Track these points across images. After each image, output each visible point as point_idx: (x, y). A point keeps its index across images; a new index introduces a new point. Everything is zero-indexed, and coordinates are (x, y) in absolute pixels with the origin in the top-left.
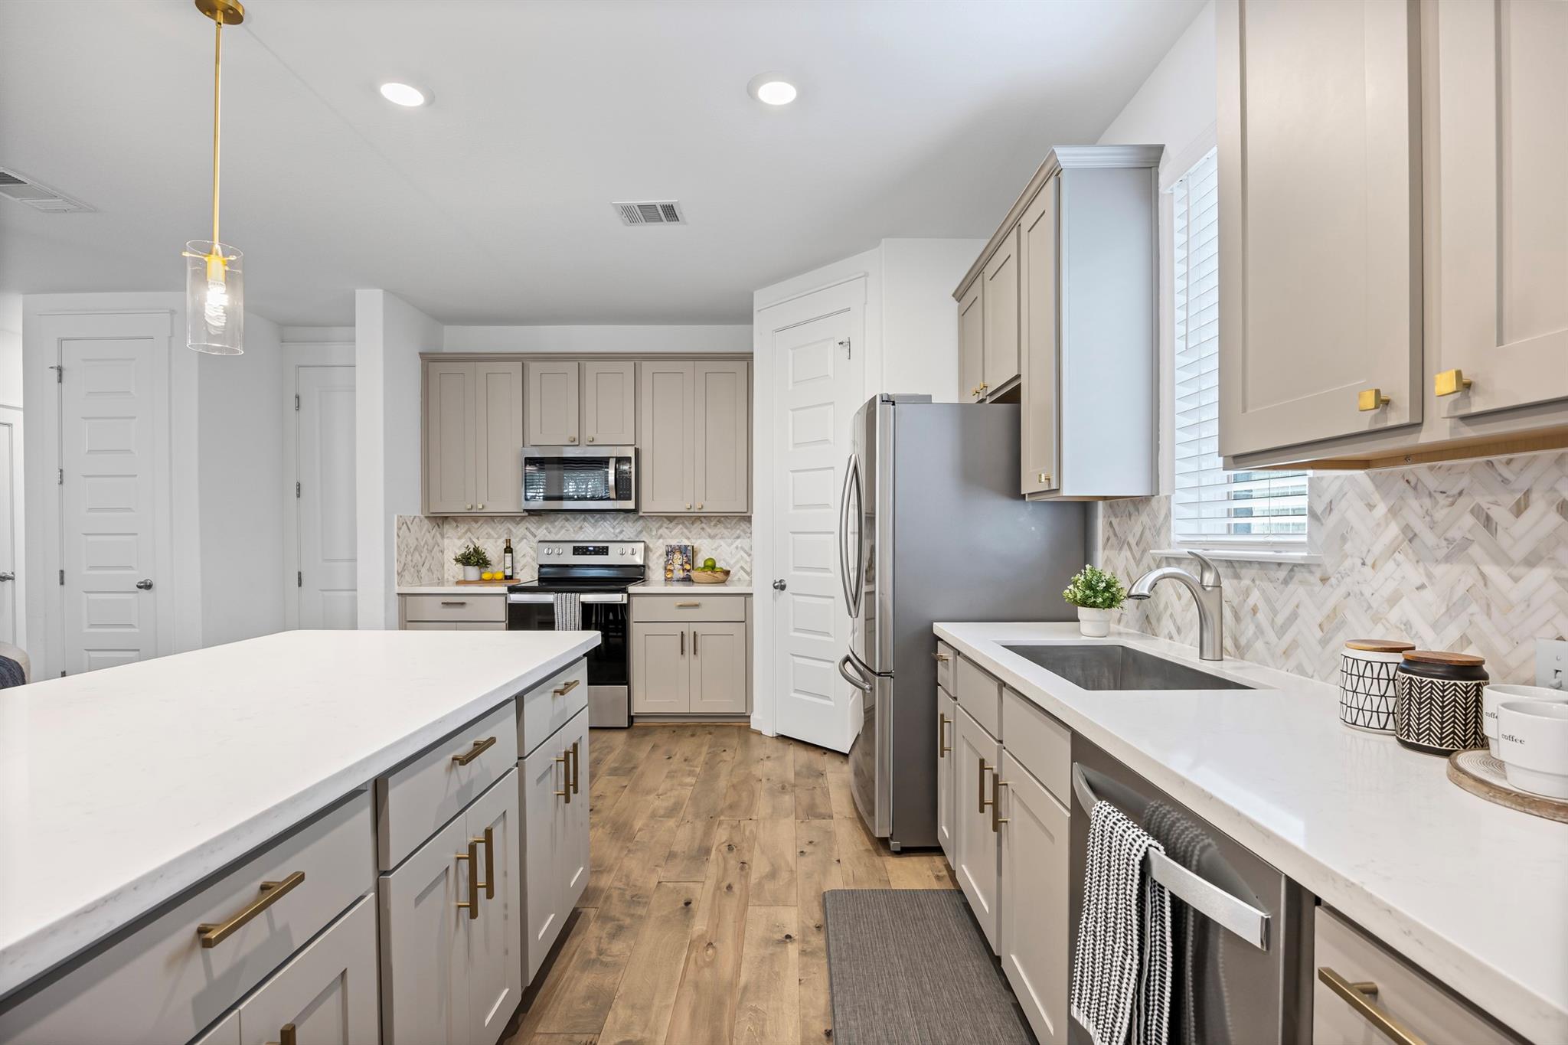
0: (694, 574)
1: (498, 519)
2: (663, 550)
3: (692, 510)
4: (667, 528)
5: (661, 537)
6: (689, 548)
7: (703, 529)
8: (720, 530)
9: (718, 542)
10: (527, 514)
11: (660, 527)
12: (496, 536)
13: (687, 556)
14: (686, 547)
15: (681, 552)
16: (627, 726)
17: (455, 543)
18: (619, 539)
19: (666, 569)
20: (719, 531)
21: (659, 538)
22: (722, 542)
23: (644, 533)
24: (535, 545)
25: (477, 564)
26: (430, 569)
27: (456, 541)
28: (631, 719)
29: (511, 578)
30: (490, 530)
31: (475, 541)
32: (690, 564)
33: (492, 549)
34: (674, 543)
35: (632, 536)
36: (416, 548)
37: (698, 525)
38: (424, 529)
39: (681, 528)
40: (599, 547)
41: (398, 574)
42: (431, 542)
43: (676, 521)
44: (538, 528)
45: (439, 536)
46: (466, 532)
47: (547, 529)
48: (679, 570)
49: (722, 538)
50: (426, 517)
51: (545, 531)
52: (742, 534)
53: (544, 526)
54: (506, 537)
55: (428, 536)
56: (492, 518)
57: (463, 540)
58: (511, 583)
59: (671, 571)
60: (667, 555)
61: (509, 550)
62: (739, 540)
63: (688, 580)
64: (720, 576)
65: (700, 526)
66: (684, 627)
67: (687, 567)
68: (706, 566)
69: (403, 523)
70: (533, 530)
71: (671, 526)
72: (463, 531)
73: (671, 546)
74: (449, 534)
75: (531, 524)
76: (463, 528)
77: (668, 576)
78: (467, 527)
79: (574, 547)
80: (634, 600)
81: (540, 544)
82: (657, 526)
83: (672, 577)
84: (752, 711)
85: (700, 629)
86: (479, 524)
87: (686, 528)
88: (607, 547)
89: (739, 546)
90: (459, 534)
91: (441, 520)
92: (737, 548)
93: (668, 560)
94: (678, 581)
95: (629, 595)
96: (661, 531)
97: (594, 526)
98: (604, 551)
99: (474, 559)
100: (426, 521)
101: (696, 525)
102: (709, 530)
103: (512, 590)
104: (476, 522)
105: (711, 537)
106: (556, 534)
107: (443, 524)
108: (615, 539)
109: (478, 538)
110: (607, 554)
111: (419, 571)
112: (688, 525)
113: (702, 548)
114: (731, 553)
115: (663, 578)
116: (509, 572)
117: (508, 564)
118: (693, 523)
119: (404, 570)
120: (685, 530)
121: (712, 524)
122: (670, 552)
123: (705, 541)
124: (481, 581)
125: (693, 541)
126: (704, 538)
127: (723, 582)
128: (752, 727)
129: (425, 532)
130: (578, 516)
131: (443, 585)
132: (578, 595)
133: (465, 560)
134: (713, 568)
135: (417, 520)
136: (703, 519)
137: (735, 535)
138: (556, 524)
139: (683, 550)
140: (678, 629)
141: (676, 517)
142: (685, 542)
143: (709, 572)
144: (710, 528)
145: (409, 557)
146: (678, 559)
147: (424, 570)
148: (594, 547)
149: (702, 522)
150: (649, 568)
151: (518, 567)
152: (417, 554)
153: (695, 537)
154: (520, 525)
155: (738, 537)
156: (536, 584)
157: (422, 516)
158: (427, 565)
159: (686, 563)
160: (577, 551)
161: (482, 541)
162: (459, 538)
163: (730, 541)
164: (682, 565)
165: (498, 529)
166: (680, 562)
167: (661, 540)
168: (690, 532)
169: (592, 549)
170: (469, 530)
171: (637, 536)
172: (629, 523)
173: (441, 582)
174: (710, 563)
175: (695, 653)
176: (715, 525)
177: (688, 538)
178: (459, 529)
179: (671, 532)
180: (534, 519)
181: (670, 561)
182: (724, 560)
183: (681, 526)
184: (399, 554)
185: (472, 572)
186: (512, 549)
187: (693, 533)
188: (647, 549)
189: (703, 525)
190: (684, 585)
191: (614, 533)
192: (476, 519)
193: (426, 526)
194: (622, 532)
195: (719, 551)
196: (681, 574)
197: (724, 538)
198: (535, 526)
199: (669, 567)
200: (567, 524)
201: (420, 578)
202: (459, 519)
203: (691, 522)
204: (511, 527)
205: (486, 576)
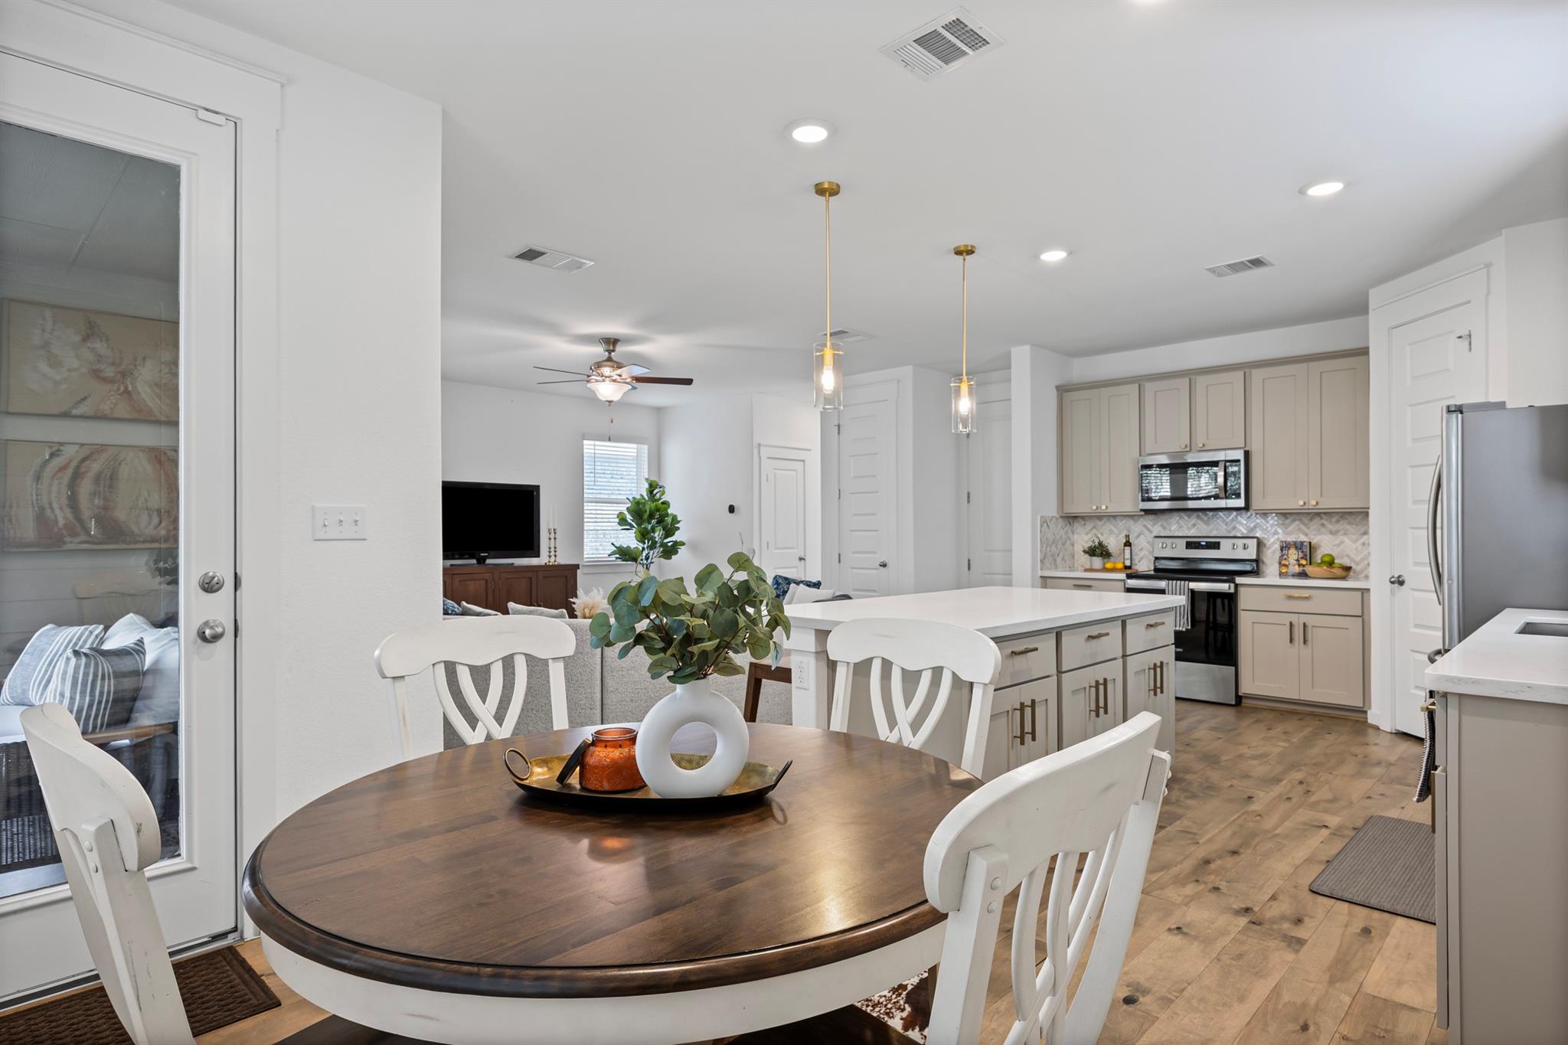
0: (1309, 569)
1: (1119, 517)
2: (1277, 546)
3: (1306, 507)
4: (1283, 524)
5: (1275, 532)
6: (1305, 544)
7: (1323, 525)
8: (1343, 525)
9: (1341, 537)
10: (1143, 513)
11: (1275, 524)
12: (1117, 532)
13: (1302, 552)
14: (1302, 543)
15: (1296, 548)
16: (1234, 703)
17: (1084, 538)
18: (1231, 535)
19: (1280, 563)
20: (1342, 527)
21: (1273, 534)
22: (1345, 539)
23: (1258, 529)
24: (1151, 540)
25: (1101, 555)
26: (1063, 559)
27: (1084, 536)
28: (1239, 699)
29: (1130, 568)
30: (1113, 528)
31: (1100, 536)
32: (1306, 559)
33: (1113, 543)
34: (1291, 539)
35: (1244, 532)
36: (1053, 542)
37: (1317, 522)
38: (1059, 527)
39: (1298, 525)
40: (1211, 542)
41: (1041, 561)
42: (1064, 536)
43: (1293, 518)
44: (1153, 526)
45: (1070, 532)
46: (1092, 529)
47: (1162, 526)
48: (1294, 565)
49: (1345, 534)
50: (1062, 517)
51: (1160, 528)
53: (1160, 524)
54: (1126, 533)
55: (1062, 532)
56: (1114, 517)
57: (1090, 536)
58: (1129, 571)
59: (1286, 566)
60: (1282, 550)
61: (1128, 544)
63: (1303, 575)
64: (1339, 572)
65: (1320, 522)
66: (1294, 618)
67: (1303, 562)
68: (1323, 562)
69: (1044, 522)
70: (1150, 527)
71: (1287, 522)
73: (1285, 542)
74: (1078, 531)
75: (1148, 521)
76: (1089, 525)
77: (1284, 571)
78: (1092, 525)
79: (1187, 542)
80: (1242, 590)
81: (1156, 539)
83: (1287, 571)
84: (1370, 708)
85: (1310, 620)
86: (1103, 522)
87: (1304, 524)
88: (1219, 543)
90: (1087, 530)
91: (1072, 519)
93: (1283, 556)
94: (1293, 575)
95: (1237, 586)
96: (1276, 527)
97: (1207, 523)
98: (1216, 546)
99: (1098, 551)
100: (1060, 520)
101: (1315, 522)
102: (1330, 527)
103: (1129, 576)
104: (1101, 521)
105: (1333, 533)
106: (1173, 530)
107: (1073, 522)
108: (1226, 535)
109: (1101, 534)
110: (1219, 549)
111: (1055, 560)
112: (1306, 522)
113: (1322, 544)
115: (1278, 572)
116: (1128, 563)
117: (1128, 555)
118: (1311, 520)
119: (1044, 558)
120: (1302, 527)
121: (1334, 520)
122: (1284, 547)
123: (1325, 537)
124: (1105, 570)
125: (1312, 537)
126: (1324, 534)
127: (1344, 578)
128: (1369, 721)
129: (1059, 529)
130: (1193, 515)
131: (1073, 571)
132: (1187, 582)
133: (1092, 552)
134: (1331, 564)
135: (1054, 519)
136: (1320, 515)
138: (1171, 521)
139: (1298, 546)
140: (1287, 619)
141: (1293, 514)
142: (1303, 538)
143: (1325, 568)
144: (1331, 524)
145: (1048, 548)
146: (1293, 555)
147: (1059, 559)
148: (1206, 542)
149: (1322, 519)
150: (1263, 562)
151: (1136, 559)
152: (1054, 547)
153: (1314, 532)
154: (1138, 523)
156: (1152, 573)
157: (1057, 516)
158: (1061, 555)
159: (1302, 558)
160: (1190, 545)
161: (1105, 536)
162: (1087, 534)
163: (1354, 537)
164: (1298, 560)
165: (1119, 527)
166: (1295, 557)
167: (1276, 536)
168: (1308, 528)
169: (1204, 543)
170: (1094, 527)
171: (1249, 531)
172: (1240, 520)
173: (1072, 568)
174: (1327, 559)
175: (1305, 643)
176: (1338, 521)
177: (1306, 535)
178: (1086, 526)
179: (1286, 528)
180: (1152, 517)
181: (1285, 557)
182: (1348, 556)
183: (1297, 522)
184: (1042, 546)
185: (1097, 562)
186: (1130, 544)
187: (1311, 529)
188: (1260, 544)
189: (1324, 521)
190: (1299, 579)
191: (1226, 530)
192: (1100, 518)
193: (1060, 525)
194: (1231, 528)
195: (1342, 546)
196: (1297, 569)
198: (1151, 524)
199: (1284, 562)
200: (1181, 522)
201: (1056, 565)
202: (1087, 518)
203: (1309, 518)
204: (1130, 524)
205: (1109, 565)
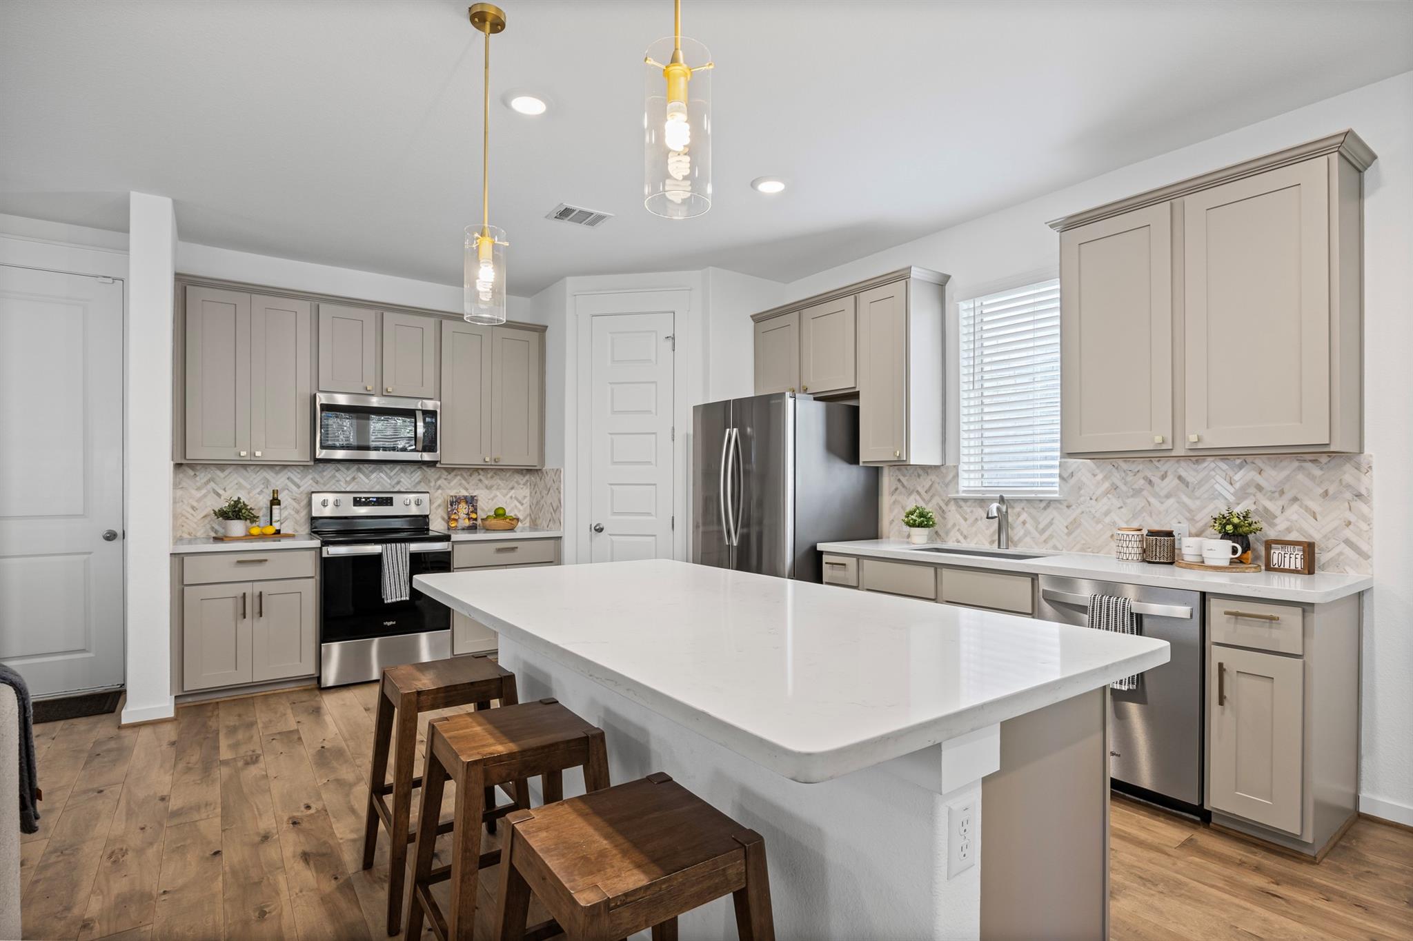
1: (252, 468)
2: (446, 501)
4: (445, 479)
5: (439, 487)
6: (471, 498)
7: (480, 480)
8: (497, 481)
9: (495, 492)
11: (439, 478)
12: (249, 487)
13: (473, 506)
14: (467, 497)
15: (467, 502)
18: (400, 490)
19: (449, 518)
20: (495, 482)
21: (438, 489)
23: (422, 484)
24: (304, 497)
25: (242, 518)
30: (241, 481)
32: (476, 513)
33: (256, 500)
34: (459, 493)
35: (410, 487)
37: (475, 477)
39: (460, 480)
40: (382, 498)
43: (453, 474)
44: (301, 479)
47: (314, 479)
48: (465, 519)
49: (497, 489)
51: (311, 481)
52: (516, 485)
53: (310, 476)
54: (271, 487)
59: (456, 520)
60: (451, 505)
62: (513, 491)
63: (473, 528)
65: (478, 478)
67: (472, 515)
68: (498, 515)
70: (296, 480)
71: (449, 477)
72: (205, 480)
73: (456, 497)
77: (452, 526)
79: (354, 498)
80: (457, 547)
82: (436, 477)
83: (456, 526)
87: (466, 480)
88: (391, 498)
89: (514, 496)
90: (199, 484)
92: (511, 497)
93: (452, 510)
94: (463, 529)
96: (439, 482)
97: (368, 477)
98: (388, 502)
99: (236, 512)
101: (473, 477)
102: (486, 481)
104: (223, 471)
105: (489, 488)
106: (325, 485)
108: (391, 490)
109: (225, 490)
110: (392, 505)
112: (466, 476)
113: (482, 498)
114: (506, 502)
115: (446, 527)
117: (276, 519)
120: (463, 482)
121: (489, 476)
122: (455, 501)
123: (485, 491)
124: (250, 537)
125: (473, 491)
126: (482, 489)
130: (351, 466)
133: (226, 514)
136: (480, 472)
137: (510, 486)
138: (325, 474)
141: (454, 469)
142: (465, 492)
143: (500, 520)
144: (487, 478)
146: (462, 509)
148: (376, 498)
149: (479, 474)
150: (432, 518)
153: (473, 487)
154: (281, 474)
155: (512, 488)
159: (472, 512)
160: (357, 502)
162: (198, 489)
163: (505, 491)
164: (468, 514)
165: (251, 479)
166: (465, 511)
167: (440, 491)
168: (468, 483)
169: (375, 500)
171: (415, 486)
172: (407, 474)
174: (501, 512)
176: (492, 477)
177: (468, 489)
178: (198, 479)
179: (449, 483)
181: (455, 511)
183: (459, 477)
185: (236, 528)
186: (279, 501)
187: (471, 484)
188: (431, 500)
189: (481, 477)
190: (470, 533)
191: (390, 484)
194: (398, 483)
197: (500, 489)
198: (299, 476)
199: (453, 516)
200: (337, 474)
202: (198, 467)
203: (469, 474)
204: (268, 476)
205: (254, 531)
